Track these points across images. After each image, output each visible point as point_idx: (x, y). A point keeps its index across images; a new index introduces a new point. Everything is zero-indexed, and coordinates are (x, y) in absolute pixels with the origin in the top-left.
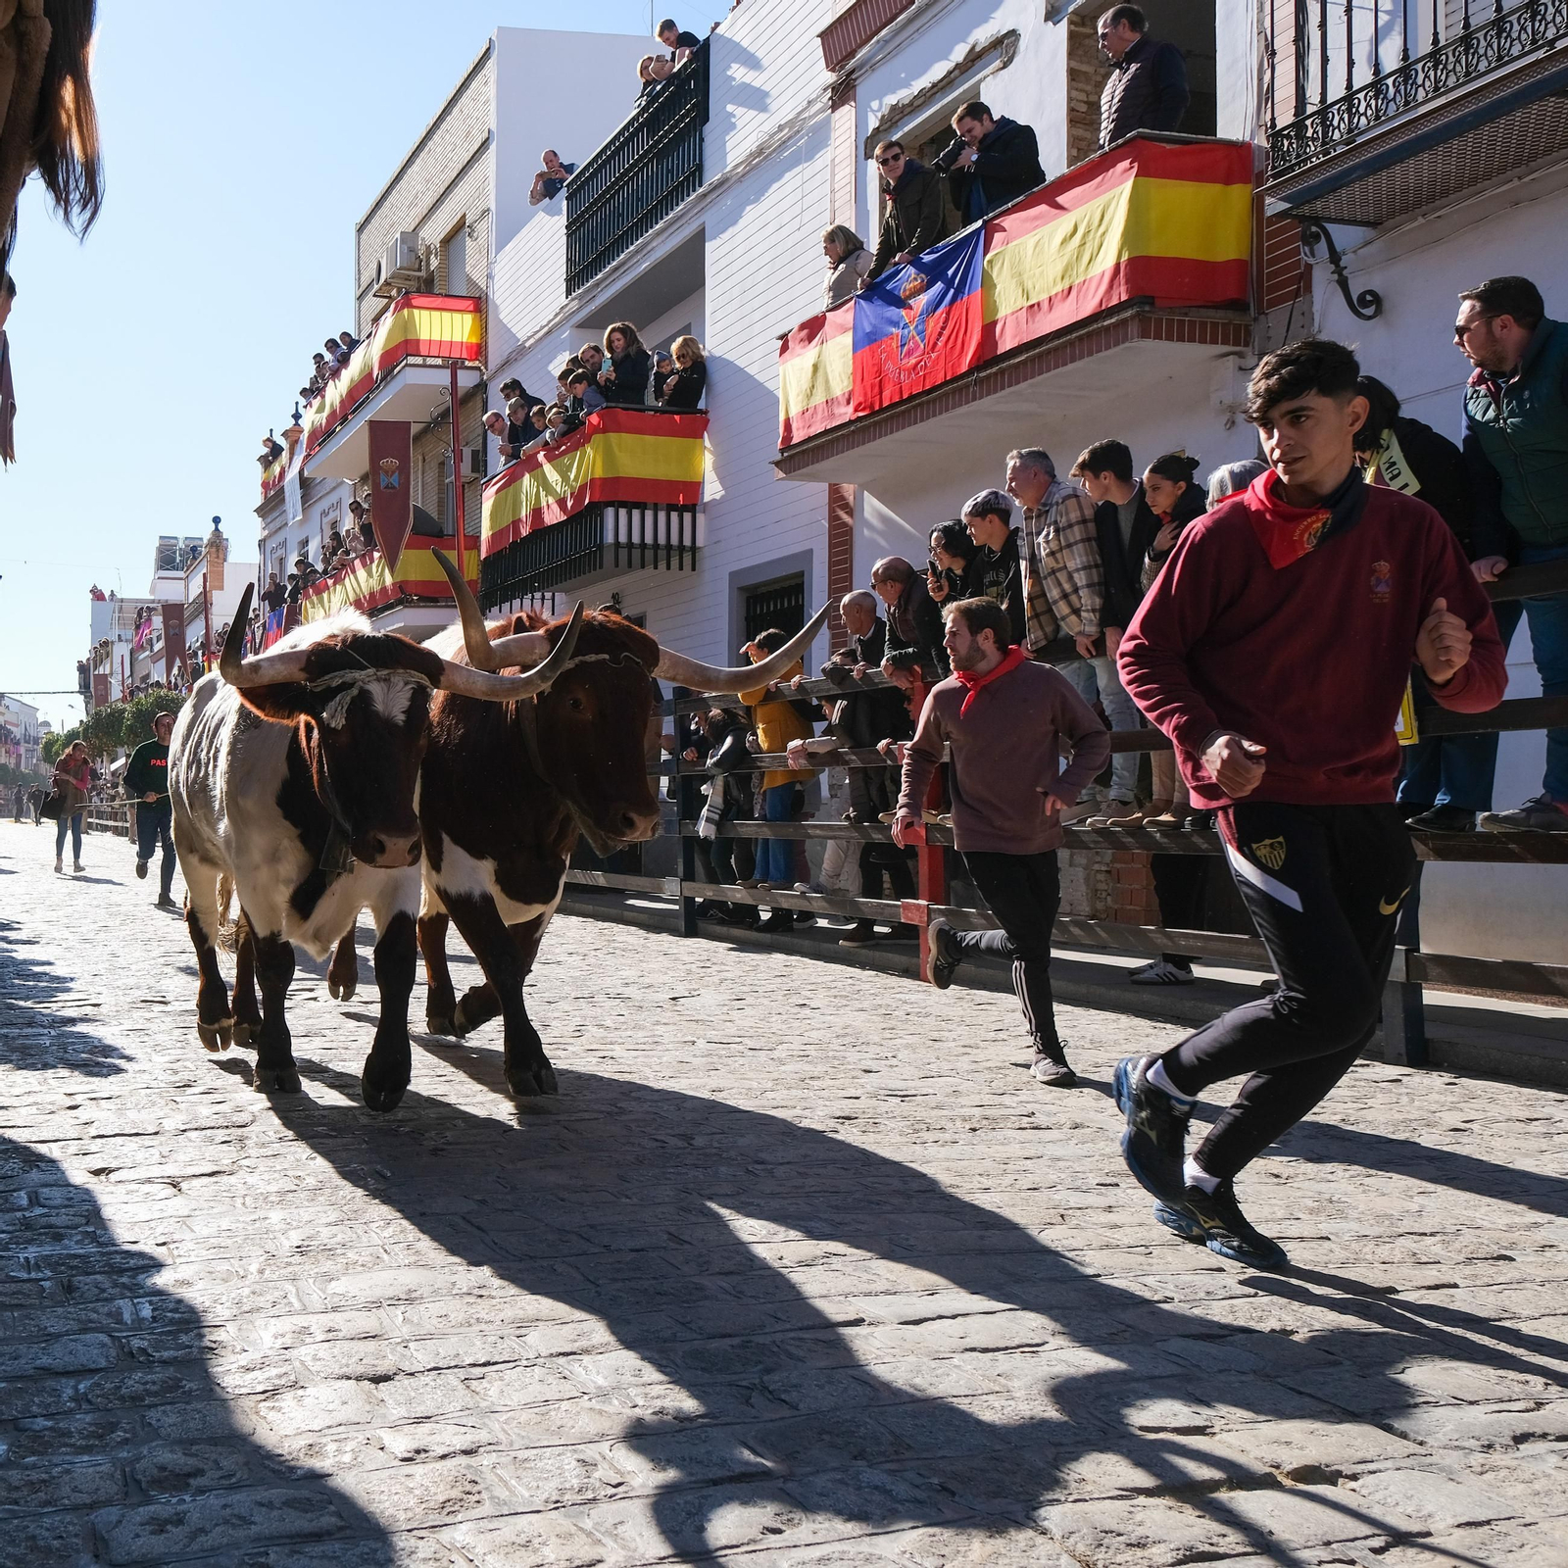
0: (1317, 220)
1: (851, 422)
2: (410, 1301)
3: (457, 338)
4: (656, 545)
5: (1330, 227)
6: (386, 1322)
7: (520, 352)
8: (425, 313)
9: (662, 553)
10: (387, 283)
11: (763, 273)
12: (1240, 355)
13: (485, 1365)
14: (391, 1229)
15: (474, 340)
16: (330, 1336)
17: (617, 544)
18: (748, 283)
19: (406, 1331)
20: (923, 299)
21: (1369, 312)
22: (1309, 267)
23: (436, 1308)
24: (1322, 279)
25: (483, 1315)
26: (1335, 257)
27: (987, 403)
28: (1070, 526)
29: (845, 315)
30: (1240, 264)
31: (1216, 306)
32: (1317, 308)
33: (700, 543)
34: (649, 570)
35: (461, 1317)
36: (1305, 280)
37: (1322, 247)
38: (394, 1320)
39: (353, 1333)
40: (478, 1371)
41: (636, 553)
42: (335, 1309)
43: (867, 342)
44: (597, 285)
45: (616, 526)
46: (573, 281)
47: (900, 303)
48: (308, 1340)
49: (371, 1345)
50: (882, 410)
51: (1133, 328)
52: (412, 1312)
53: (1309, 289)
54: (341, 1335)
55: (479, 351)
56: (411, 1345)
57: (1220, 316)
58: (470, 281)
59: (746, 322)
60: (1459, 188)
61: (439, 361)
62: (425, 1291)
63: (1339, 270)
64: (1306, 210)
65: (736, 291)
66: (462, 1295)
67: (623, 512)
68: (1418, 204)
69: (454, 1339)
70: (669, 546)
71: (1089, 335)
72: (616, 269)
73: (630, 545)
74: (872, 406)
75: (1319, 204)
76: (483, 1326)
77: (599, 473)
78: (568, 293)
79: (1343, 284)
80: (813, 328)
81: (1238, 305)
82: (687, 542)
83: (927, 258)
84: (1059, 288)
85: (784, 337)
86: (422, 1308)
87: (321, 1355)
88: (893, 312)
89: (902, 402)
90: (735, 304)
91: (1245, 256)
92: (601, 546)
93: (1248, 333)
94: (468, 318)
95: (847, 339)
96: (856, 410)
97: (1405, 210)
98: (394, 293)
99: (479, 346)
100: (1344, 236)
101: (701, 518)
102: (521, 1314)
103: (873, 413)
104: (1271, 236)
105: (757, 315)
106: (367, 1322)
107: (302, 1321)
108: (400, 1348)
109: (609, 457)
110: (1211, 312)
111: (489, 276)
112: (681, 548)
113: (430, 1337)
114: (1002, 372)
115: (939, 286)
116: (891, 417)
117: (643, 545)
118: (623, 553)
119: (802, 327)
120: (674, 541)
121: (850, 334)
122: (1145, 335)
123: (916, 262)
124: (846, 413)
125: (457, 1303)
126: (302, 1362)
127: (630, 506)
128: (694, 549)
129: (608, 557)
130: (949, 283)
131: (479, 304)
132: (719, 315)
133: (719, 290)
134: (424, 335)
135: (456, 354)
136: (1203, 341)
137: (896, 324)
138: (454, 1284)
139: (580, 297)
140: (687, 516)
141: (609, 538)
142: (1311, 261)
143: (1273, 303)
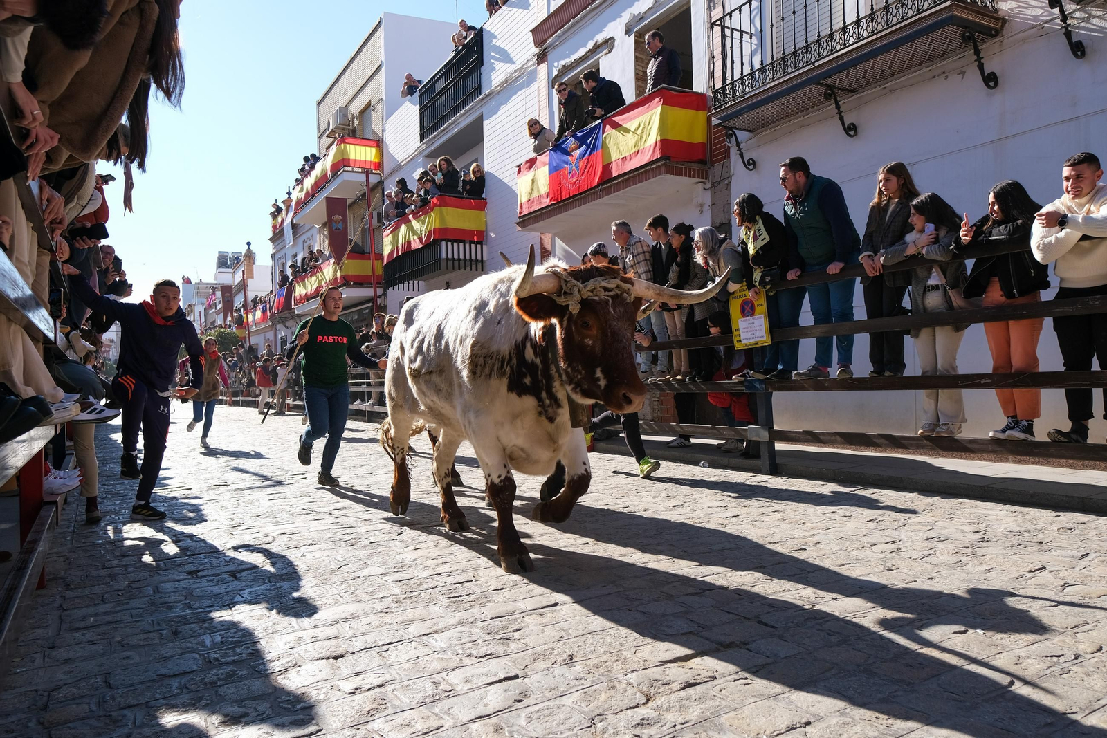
0: (731, 128)
1: (548, 206)
2: (353, 618)
3: (368, 159)
4: (465, 260)
5: (736, 131)
6: (341, 630)
7: (399, 167)
8: (352, 146)
9: (468, 263)
10: (333, 131)
11: (510, 136)
12: (704, 183)
13: (388, 644)
14: (343, 586)
15: (377, 160)
16: (313, 640)
17: (447, 259)
18: (503, 141)
19: (351, 633)
20: (578, 152)
21: (751, 167)
22: (729, 147)
23: (365, 621)
24: (734, 152)
25: (388, 621)
26: (738, 144)
27: (605, 199)
28: (638, 254)
29: (544, 158)
30: (703, 144)
31: (695, 162)
32: (732, 165)
33: (485, 259)
34: (462, 270)
35: (377, 623)
36: (727, 152)
37: (733, 139)
38: (344, 628)
39: (324, 637)
40: (385, 648)
41: (456, 263)
42: (315, 627)
43: (554, 171)
44: (434, 137)
45: (446, 250)
46: (424, 135)
47: (568, 154)
48: (302, 643)
49: (334, 642)
50: (562, 201)
51: (663, 169)
52: (354, 623)
53: (729, 157)
54: (318, 639)
55: (379, 165)
56: (354, 639)
57: (696, 166)
58: (374, 132)
59: (502, 158)
60: (782, 119)
61: (360, 170)
62: (360, 613)
63: (740, 150)
64: (727, 124)
65: (497, 144)
66: (377, 613)
67: (449, 244)
68: (768, 124)
69: (374, 634)
70: (471, 260)
71: (646, 171)
72: (443, 130)
73: (453, 259)
74: (557, 199)
75: (732, 122)
76: (388, 626)
77: (438, 226)
78: (421, 141)
79: (741, 155)
80: (531, 163)
81: (703, 162)
82: (479, 258)
83: (579, 134)
84: (633, 151)
85: (519, 166)
86: (358, 621)
87: (308, 649)
88: (565, 157)
89: (570, 198)
90: (497, 150)
91: (705, 142)
92: (440, 260)
93: (707, 174)
94: (374, 150)
95: (546, 169)
96: (551, 201)
97: (763, 126)
98: (337, 136)
99: (379, 163)
100: (741, 135)
101: (485, 247)
102: (406, 618)
103: (558, 203)
104: (715, 133)
105: (507, 156)
106: (332, 631)
107: (300, 634)
108: (348, 642)
109: (442, 219)
110: (693, 164)
111: (383, 131)
112: (477, 260)
113: (363, 634)
114: (611, 186)
115: (584, 147)
116: (565, 204)
117: (459, 259)
118: (450, 263)
119: (527, 162)
120: (473, 257)
121: (547, 166)
122: (667, 173)
123: (574, 136)
124: (546, 202)
125: (375, 617)
126: (299, 654)
127: (453, 241)
128: (482, 261)
129: (443, 264)
130: (588, 146)
131: (378, 143)
132: (490, 155)
133: (490, 144)
134: (352, 157)
135: (368, 167)
136: (690, 176)
137: (566, 163)
138: (374, 608)
139: (426, 143)
140: (479, 246)
141: (444, 256)
142: (729, 145)
143: (716, 162)
